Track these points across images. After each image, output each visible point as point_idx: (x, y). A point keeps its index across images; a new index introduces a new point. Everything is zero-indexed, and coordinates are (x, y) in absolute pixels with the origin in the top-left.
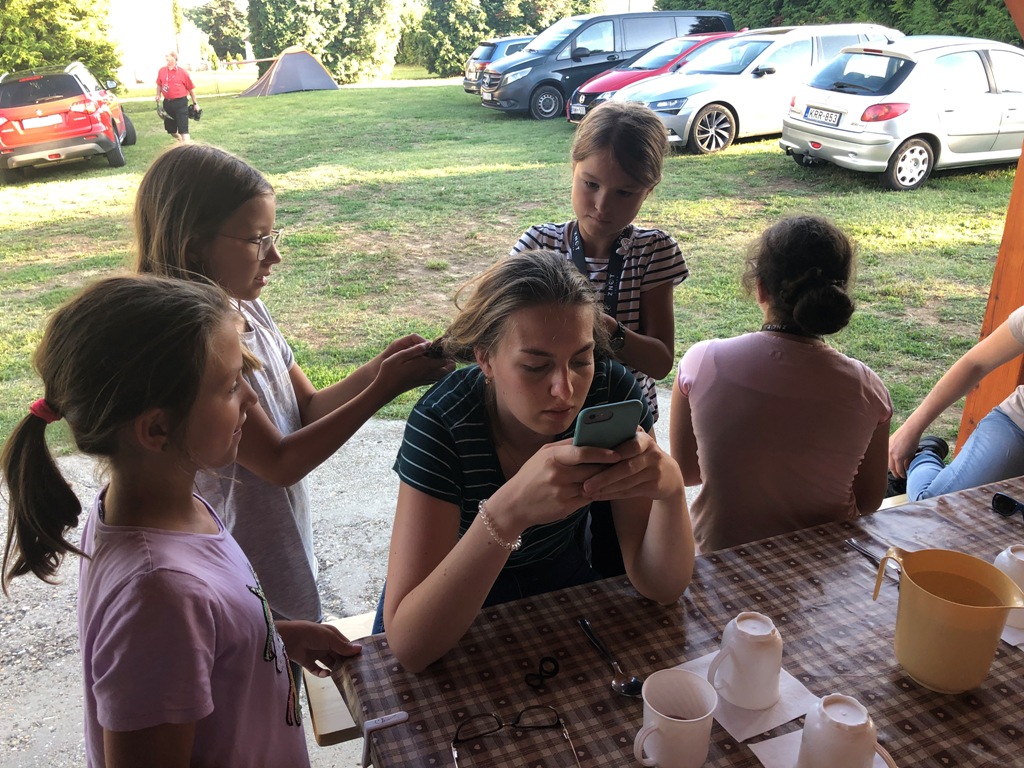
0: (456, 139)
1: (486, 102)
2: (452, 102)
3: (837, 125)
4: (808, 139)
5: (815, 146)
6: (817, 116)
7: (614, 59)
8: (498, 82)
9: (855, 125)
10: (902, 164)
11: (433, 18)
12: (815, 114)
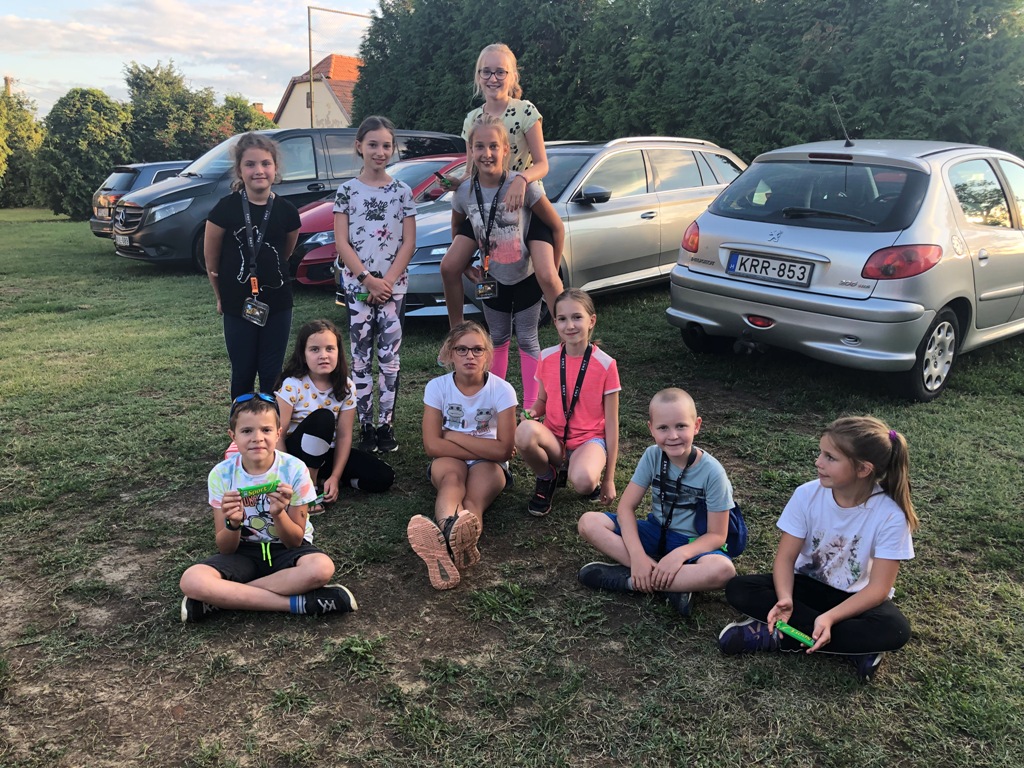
0: (61, 310)
1: (121, 248)
2: (76, 250)
3: (808, 285)
4: (739, 309)
5: (758, 323)
6: (759, 268)
7: (318, 189)
8: (140, 219)
9: (852, 285)
10: (930, 353)
11: (56, 146)
12: (752, 265)
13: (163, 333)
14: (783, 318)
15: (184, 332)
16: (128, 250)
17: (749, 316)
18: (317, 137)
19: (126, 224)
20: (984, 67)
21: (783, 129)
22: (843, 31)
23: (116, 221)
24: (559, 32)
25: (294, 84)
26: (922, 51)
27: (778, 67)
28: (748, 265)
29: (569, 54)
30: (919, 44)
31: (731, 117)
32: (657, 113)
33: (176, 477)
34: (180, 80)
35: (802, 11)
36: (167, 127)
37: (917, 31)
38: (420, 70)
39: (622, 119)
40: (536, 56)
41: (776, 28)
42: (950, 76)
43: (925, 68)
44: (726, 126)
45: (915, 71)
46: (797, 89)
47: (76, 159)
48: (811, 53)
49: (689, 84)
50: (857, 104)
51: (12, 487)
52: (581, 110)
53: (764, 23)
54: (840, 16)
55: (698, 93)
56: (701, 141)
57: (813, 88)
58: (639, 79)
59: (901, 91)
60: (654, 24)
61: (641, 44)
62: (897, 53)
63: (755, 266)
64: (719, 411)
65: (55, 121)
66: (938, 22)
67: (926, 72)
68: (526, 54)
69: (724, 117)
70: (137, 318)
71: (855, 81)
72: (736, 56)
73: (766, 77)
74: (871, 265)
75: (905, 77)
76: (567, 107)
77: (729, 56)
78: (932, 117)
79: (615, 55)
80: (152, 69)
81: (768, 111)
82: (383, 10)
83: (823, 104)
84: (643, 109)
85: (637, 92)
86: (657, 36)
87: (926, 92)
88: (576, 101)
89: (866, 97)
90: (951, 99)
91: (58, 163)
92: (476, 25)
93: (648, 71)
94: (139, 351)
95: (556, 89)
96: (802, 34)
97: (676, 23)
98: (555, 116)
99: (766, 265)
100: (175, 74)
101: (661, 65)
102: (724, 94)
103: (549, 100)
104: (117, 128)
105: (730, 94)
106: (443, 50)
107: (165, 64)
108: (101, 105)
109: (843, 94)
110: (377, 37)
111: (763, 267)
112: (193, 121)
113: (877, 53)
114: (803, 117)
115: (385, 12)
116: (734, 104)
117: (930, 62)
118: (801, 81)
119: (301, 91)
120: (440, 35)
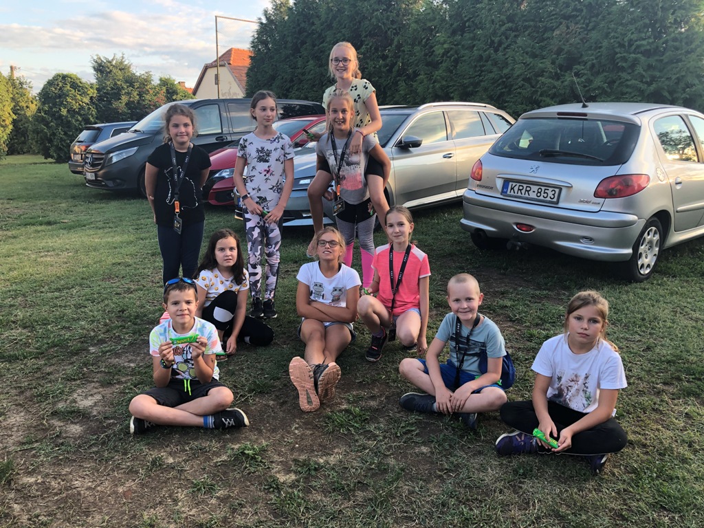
0: (49, 223)
1: (90, 181)
2: (59, 183)
3: (557, 202)
4: (510, 219)
5: (524, 229)
6: (523, 191)
7: (223, 140)
8: (102, 162)
9: (587, 202)
10: (642, 248)
11: (46, 112)
12: (519, 189)
13: (118, 239)
14: (540, 225)
15: (132, 238)
16: (94, 182)
17: (517, 224)
18: (222, 105)
19: (93, 165)
20: (679, 52)
21: (541, 95)
22: (581, 28)
23: (86, 163)
24: (386, 32)
25: (206, 68)
26: (636, 41)
27: (537, 53)
28: (516, 189)
29: (393, 46)
30: (634, 37)
31: (505, 88)
32: (454, 86)
33: (127, 336)
34: (129, 67)
35: (553, 15)
36: (120, 99)
37: (632, 27)
38: (292, 58)
39: (430, 90)
40: (371, 47)
41: (535, 27)
42: (657, 58)
43: (638, 53)
44: (502, 94)
45: (633, 55)
46: (550, 68)
47: (59, 122)
48: (560, 43)
49: (476, 66)
50: (592, 78)
51: (17, 343)
52: (402, 85)
53: (527, 23)
54: (580, 18)
55: (482, 71)
56: (484, 105)
57: (561, 67)
58: (441, 63)
59: (622, 69)
60: (451, 25)
61: (443, 39)
62: (619, 42)
63: (521, 190)
64: (497, 289)
65: (45, 95)
66: (647, 21)
67: (639, 55)
68: (364, 47)
69: (500, 88)
70: (100, 228)
71: (590, 63)
72: (508, 46)
73: (529, 60)
74: (600, 188)
75: (624, 59)
76: (392, 82)
77: (503, 46)
78: (644, 87)
79: (425, 46)
80: (110, 59)
81: (530, 84)
82: (266, 17)
83: (569, 78)
84: (444, 83)
85: (440, 71)
86: (454, 33)
87: (639, 69)
88: (398, 78)
89: (598, 73)
90: (658, 74)
91: (47, 124)
92: (330, 27)
93: (448, 57)
94: (102, 251)
95: (385, 70)
96: (554, 30)
97: (467, 24)
98: (384, 88)
99: (528, 189)
100: (125, 63)
101: (456, 52)
102: (500, 72)
103: (380, 77)
104: (87, 100)
105: (504, 72)
106: (307, 44)
107: (119, 56)
108: (76, 85)
109: (582, 72)
110: (263, 36)
111: (526, 190)
112: (138, 95)
113: (605, 43)
114: (555, 87)
115: (268, 19)
116: (507, 79)
117: (642, 49)
118: (553, 63)
119: (211, 73)
120: (305, 34)
